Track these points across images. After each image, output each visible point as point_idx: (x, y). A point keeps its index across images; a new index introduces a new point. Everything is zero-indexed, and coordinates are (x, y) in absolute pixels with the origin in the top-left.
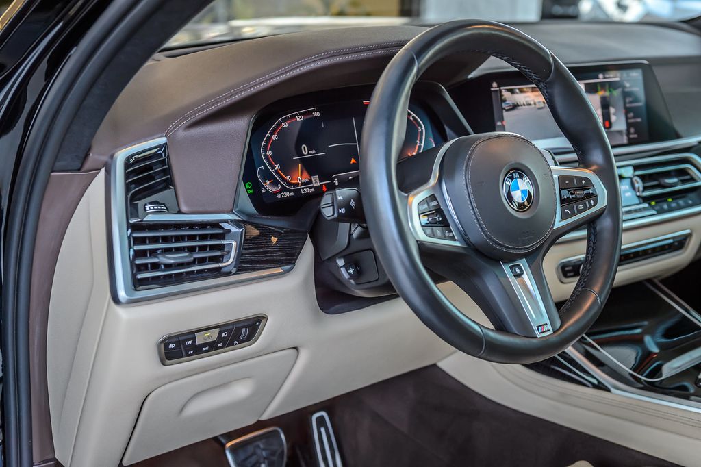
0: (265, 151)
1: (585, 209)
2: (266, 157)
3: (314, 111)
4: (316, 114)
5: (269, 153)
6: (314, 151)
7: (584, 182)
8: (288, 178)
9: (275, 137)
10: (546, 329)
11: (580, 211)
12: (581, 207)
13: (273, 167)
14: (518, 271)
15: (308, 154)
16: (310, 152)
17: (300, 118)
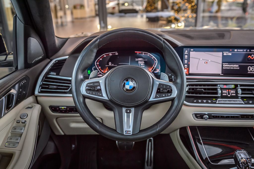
0: (97, 62)
1: (165, 96)
2: (97, 64)
3: (116, 53)
4: (117, 54)
5: (98, 63)
6: (113, 64)
7: (168, 87)
8: (103, 71)
9: (101, 59)
10: (129, 132)
11: (164, 97)
12: (164, 95)
13: (98, 67)
14: (128, 111)
15: (111, 65)
16: (112, 64)
17: (111, 55)
